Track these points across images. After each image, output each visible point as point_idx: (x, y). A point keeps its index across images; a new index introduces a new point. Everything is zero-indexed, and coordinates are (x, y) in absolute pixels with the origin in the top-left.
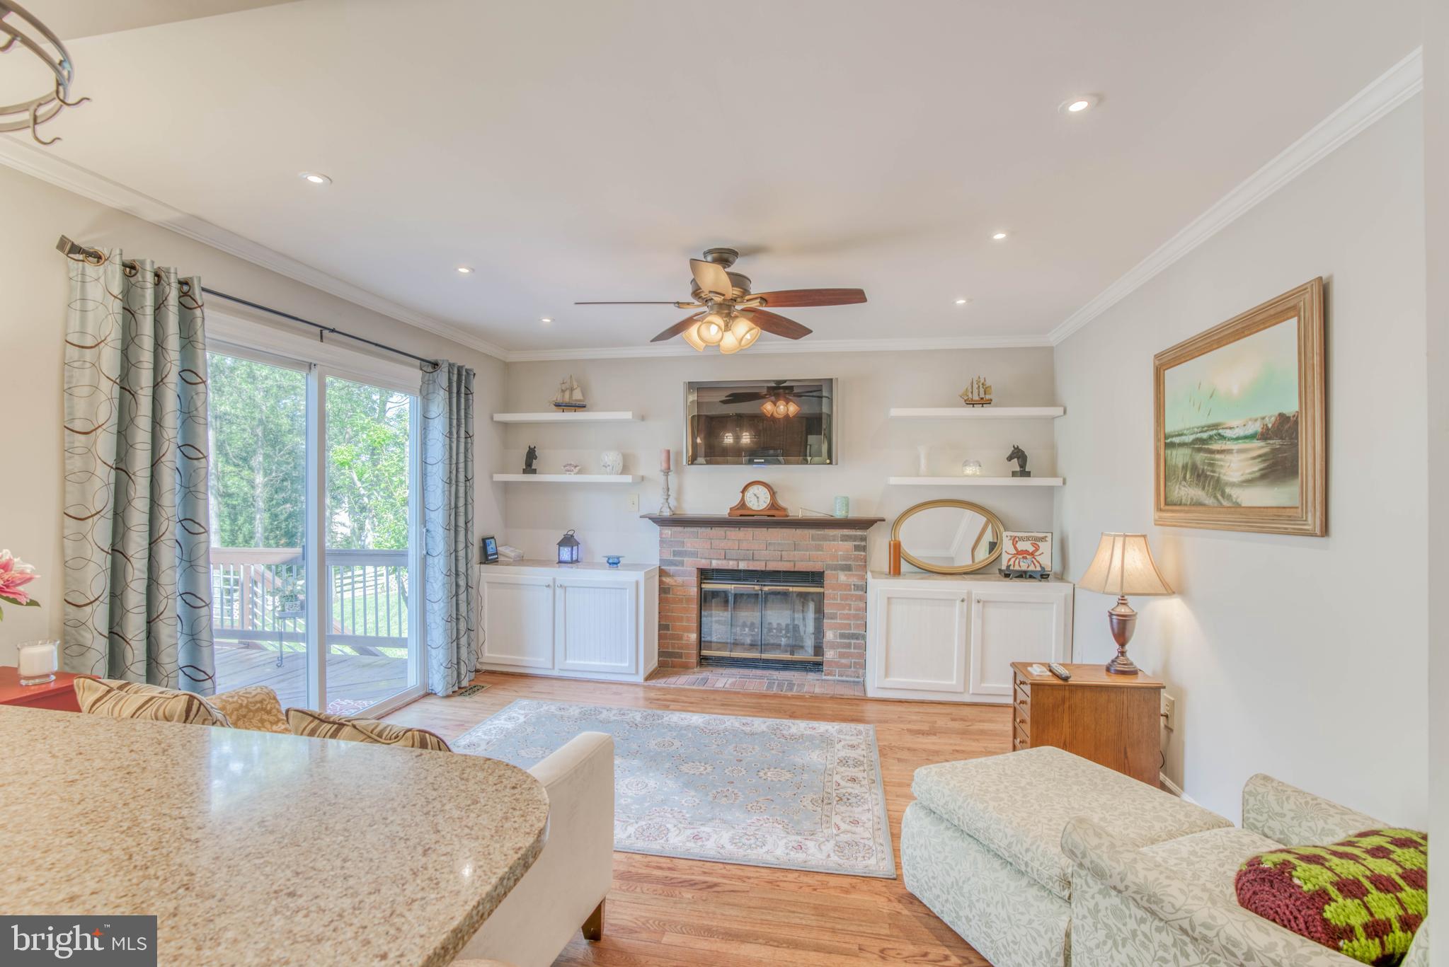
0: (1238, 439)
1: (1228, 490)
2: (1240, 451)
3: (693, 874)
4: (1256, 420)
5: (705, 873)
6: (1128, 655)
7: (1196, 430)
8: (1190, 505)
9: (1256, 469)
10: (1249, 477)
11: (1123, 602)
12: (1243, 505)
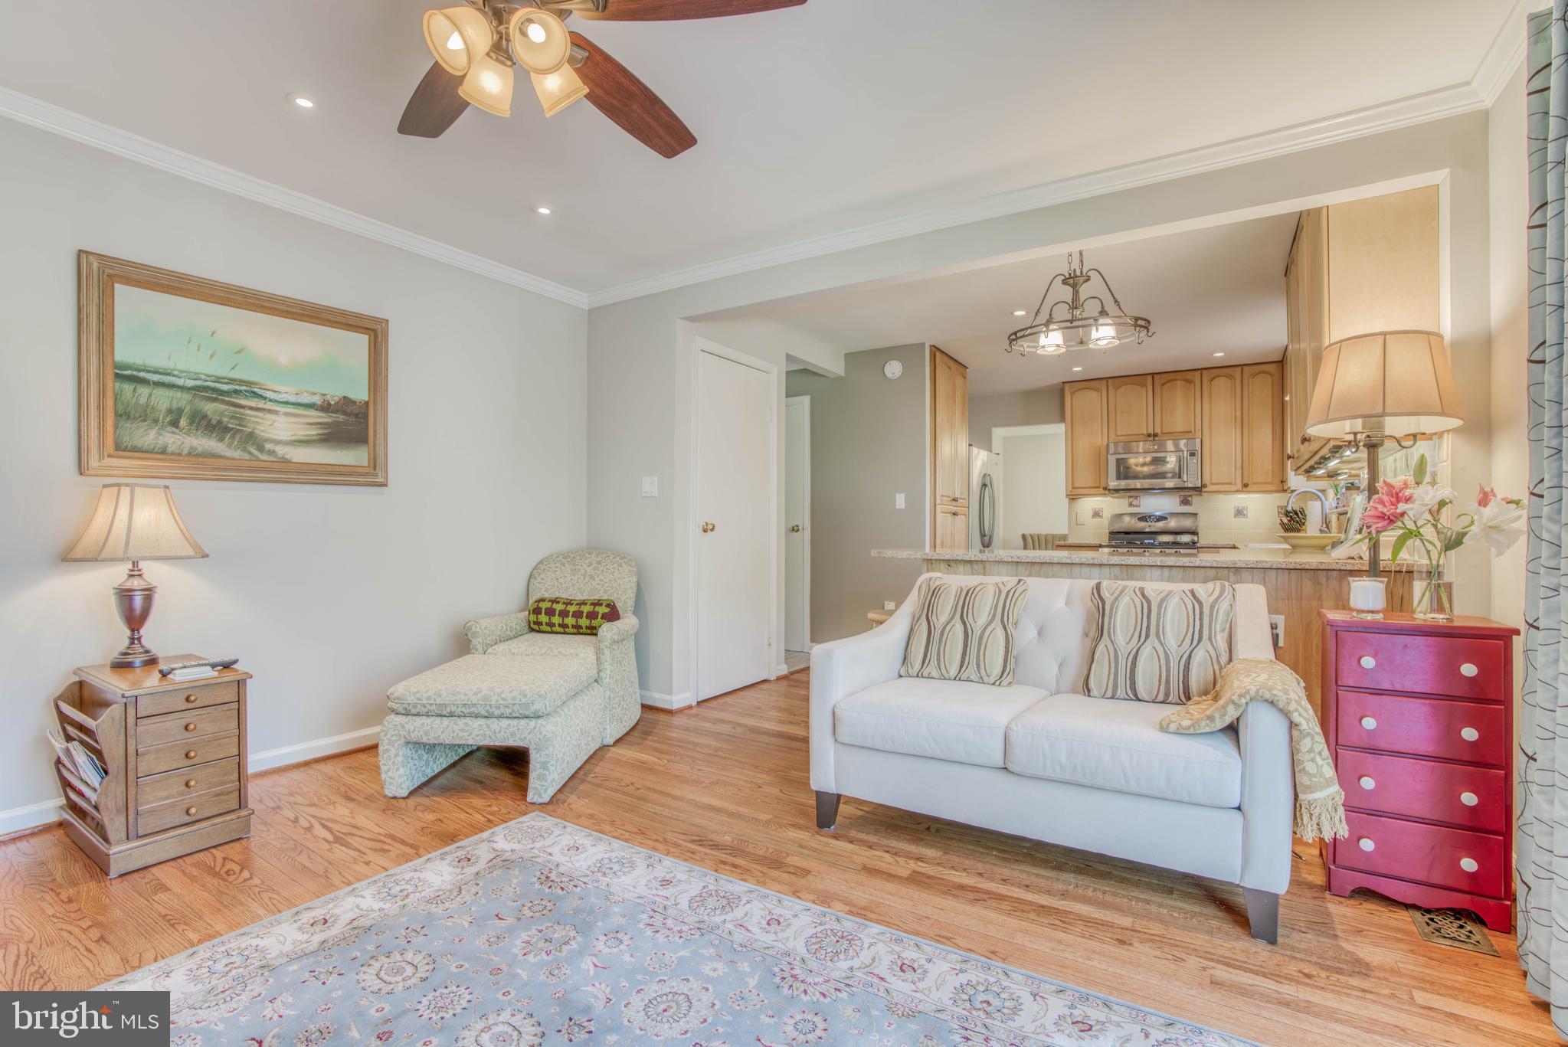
0: (287, 403)
1: (268, 446)
2: (286, 414)
3: (706, 854)
4: (315, 394)
5: (693, 853)
6: (144, 641)
7: (203, 377)
8: (189, 454)
9: (314, 433)
10: (305, 438)
11: (135, 573)
12: (294, 461)
